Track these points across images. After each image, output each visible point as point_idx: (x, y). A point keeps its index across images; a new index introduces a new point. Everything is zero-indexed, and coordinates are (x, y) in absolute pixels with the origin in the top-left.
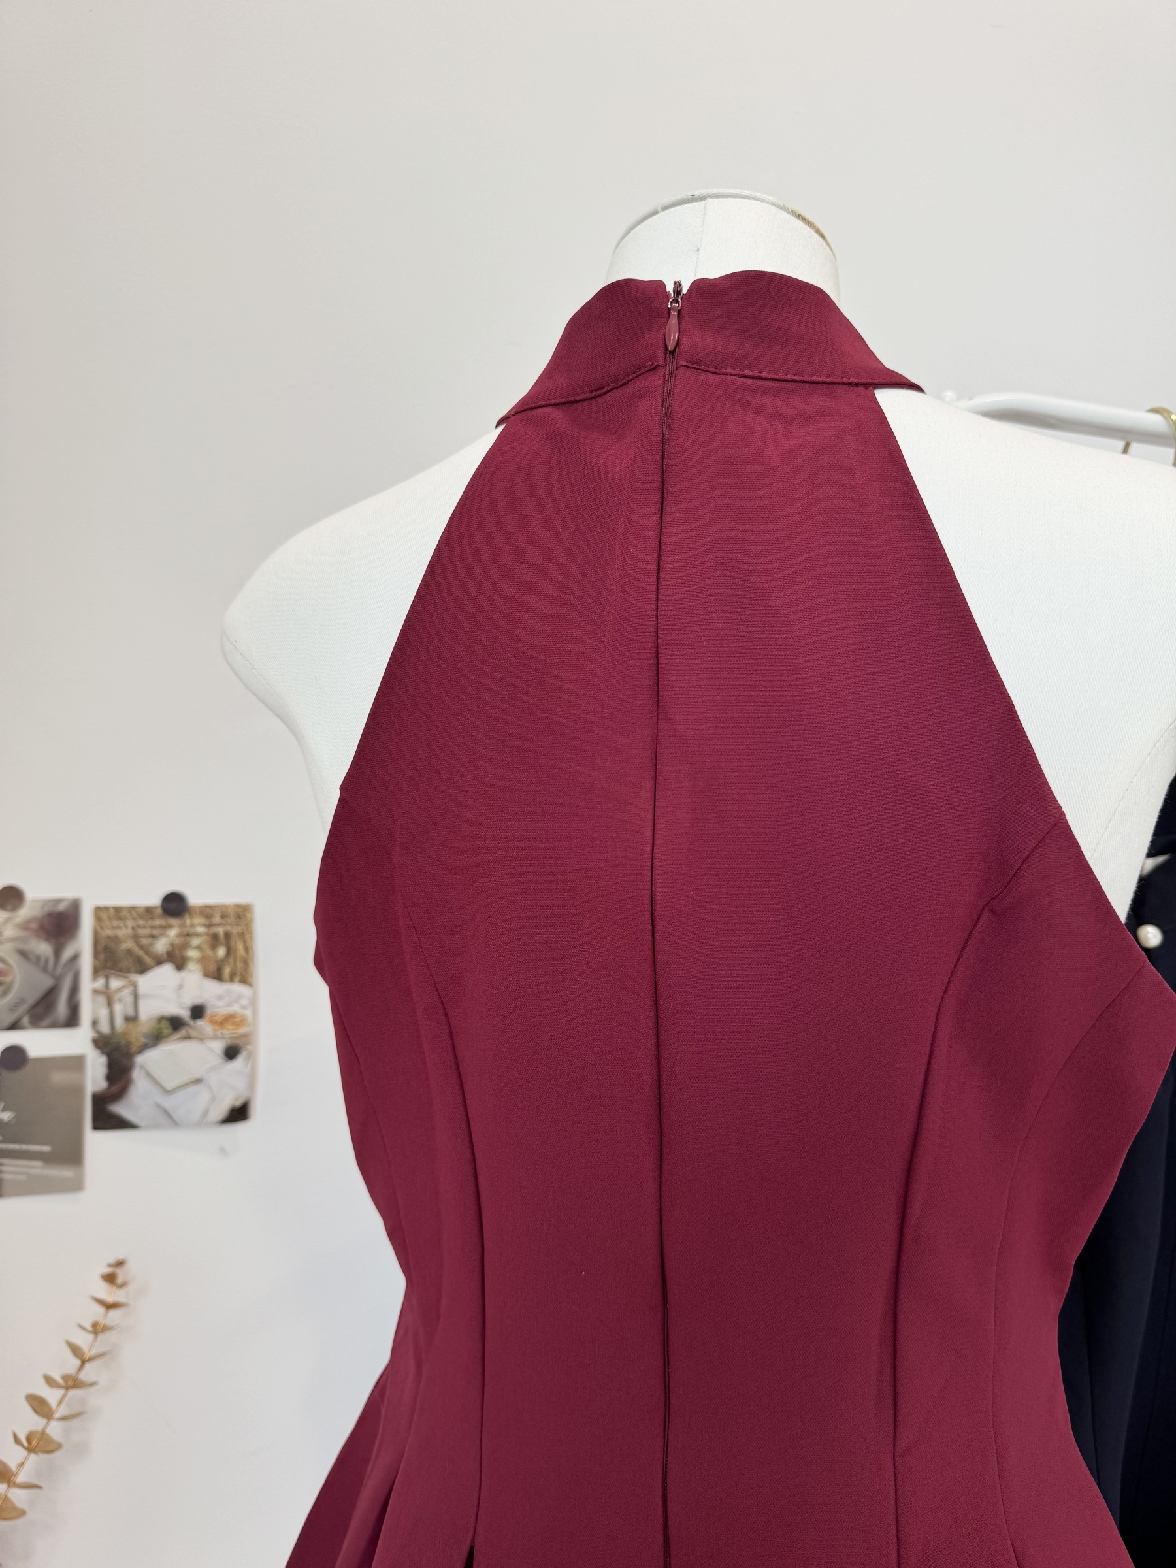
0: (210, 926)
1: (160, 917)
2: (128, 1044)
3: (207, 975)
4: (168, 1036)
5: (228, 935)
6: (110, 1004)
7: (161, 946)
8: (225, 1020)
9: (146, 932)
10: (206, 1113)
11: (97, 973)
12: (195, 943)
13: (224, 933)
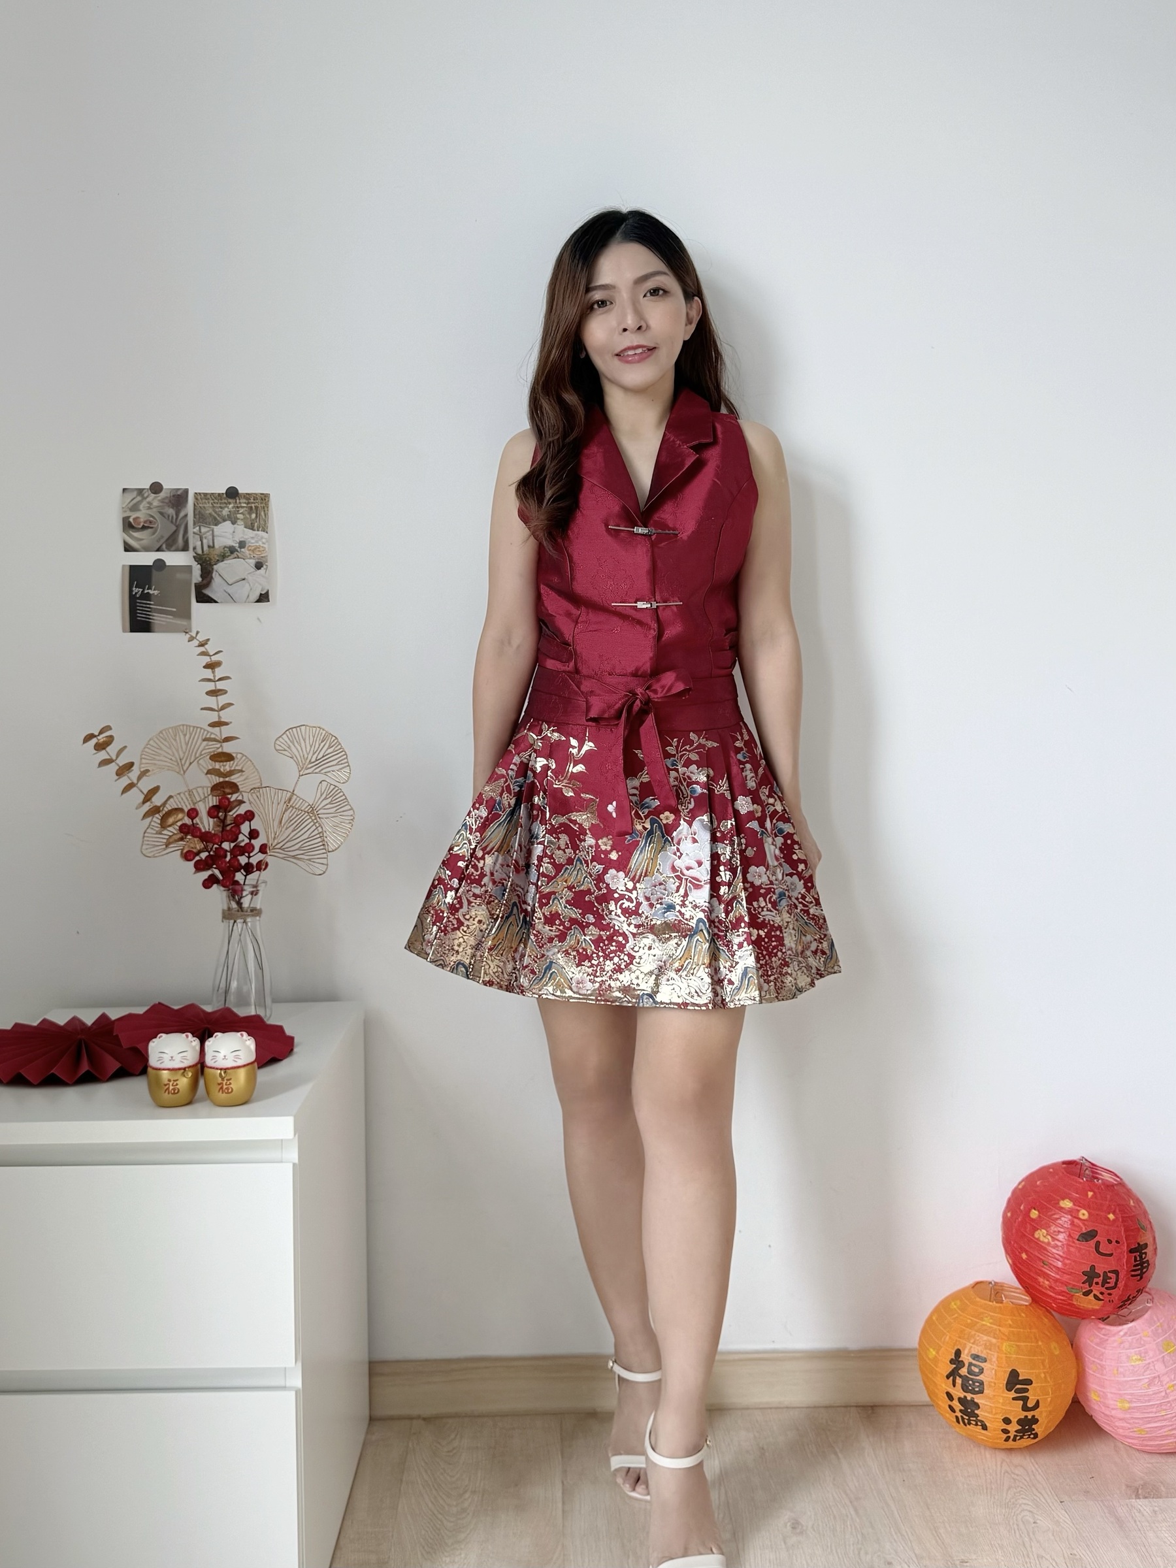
0: (248, 503)
1: (225, 499)
2: (210, 559)
3: (245, 527)
4: (228, 556)
5: (256, 508)
6: (202, 539)
7: (225, 512)
8: (255, 549)
9: (219, 505)
10: (248, 596)
11: (195, 524)
12: (241, 511)
13: (255, 506)
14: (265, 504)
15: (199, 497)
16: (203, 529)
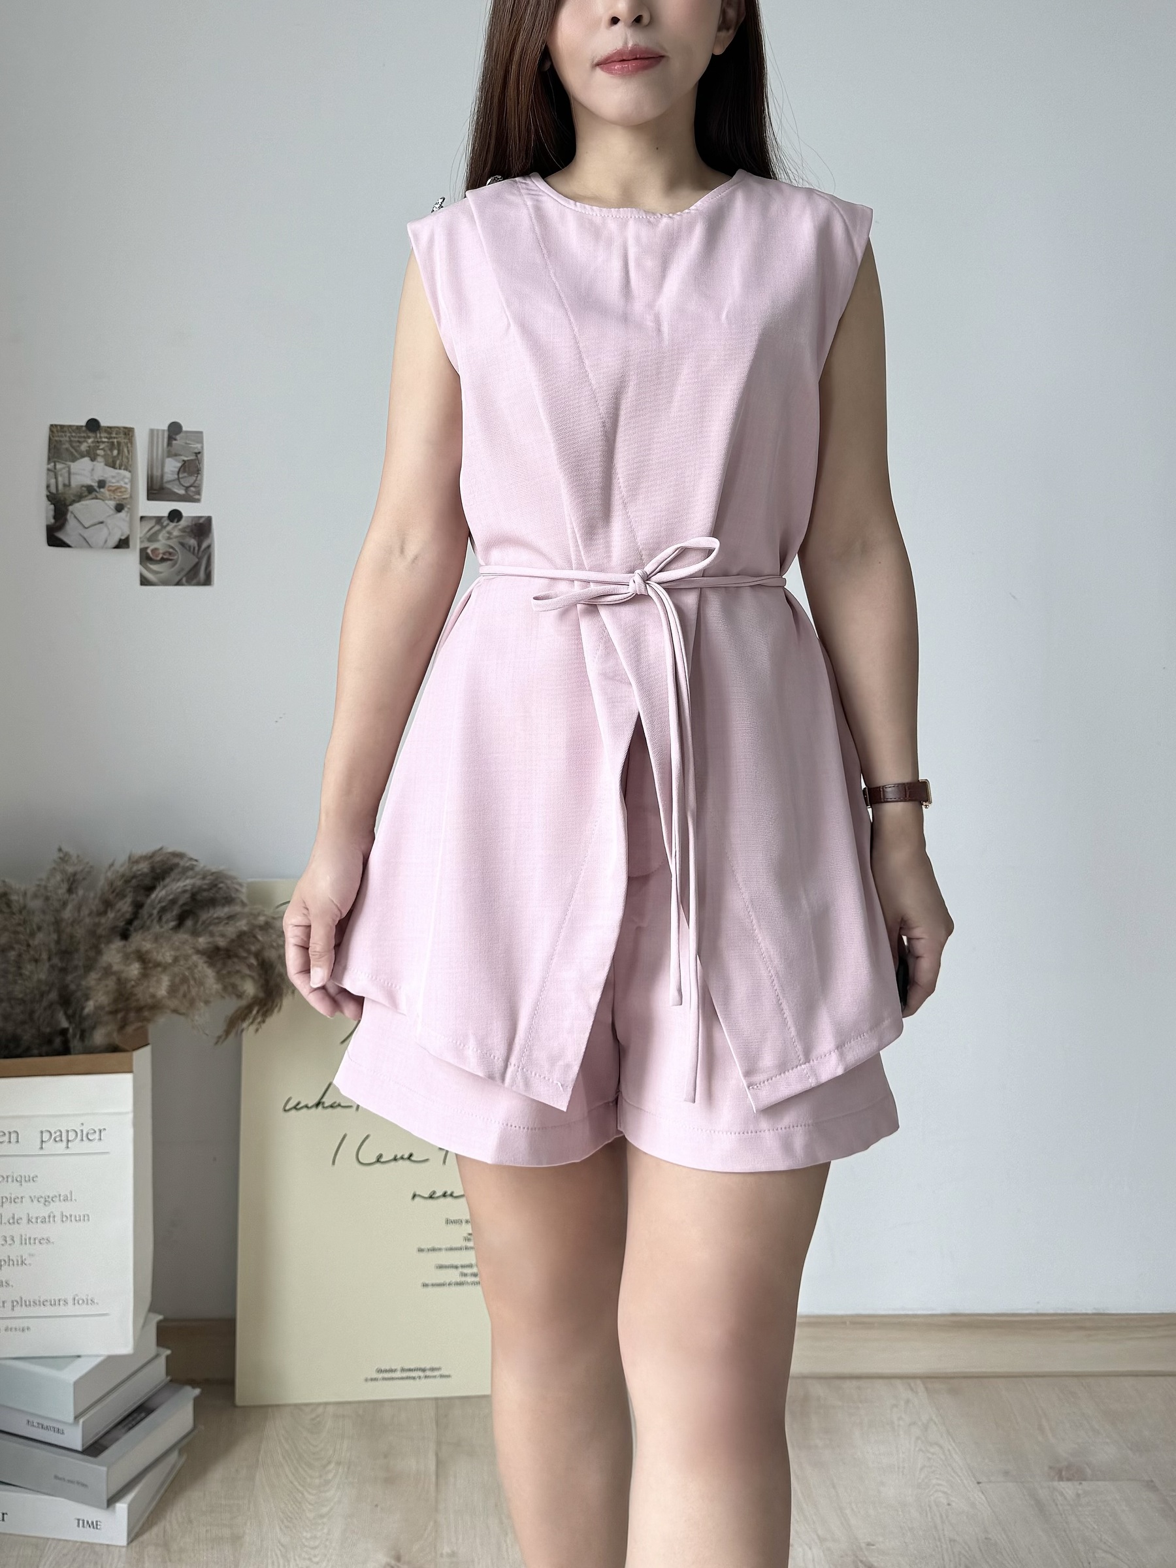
0: (110, 437)
1: (84, 432)
2: (65, 499)
3: (106, 465)
4: (86, 496)
5: (119, 443)
6: (56, 478)
7: (84, 447)
8: (116, 490)
9: (77, 439)
10: (106, 541)
11: (49, 460)
12: (101, 447)
13: (118, 442)
14: (129, 439)
15: (55, 430)
16: (59, 466)
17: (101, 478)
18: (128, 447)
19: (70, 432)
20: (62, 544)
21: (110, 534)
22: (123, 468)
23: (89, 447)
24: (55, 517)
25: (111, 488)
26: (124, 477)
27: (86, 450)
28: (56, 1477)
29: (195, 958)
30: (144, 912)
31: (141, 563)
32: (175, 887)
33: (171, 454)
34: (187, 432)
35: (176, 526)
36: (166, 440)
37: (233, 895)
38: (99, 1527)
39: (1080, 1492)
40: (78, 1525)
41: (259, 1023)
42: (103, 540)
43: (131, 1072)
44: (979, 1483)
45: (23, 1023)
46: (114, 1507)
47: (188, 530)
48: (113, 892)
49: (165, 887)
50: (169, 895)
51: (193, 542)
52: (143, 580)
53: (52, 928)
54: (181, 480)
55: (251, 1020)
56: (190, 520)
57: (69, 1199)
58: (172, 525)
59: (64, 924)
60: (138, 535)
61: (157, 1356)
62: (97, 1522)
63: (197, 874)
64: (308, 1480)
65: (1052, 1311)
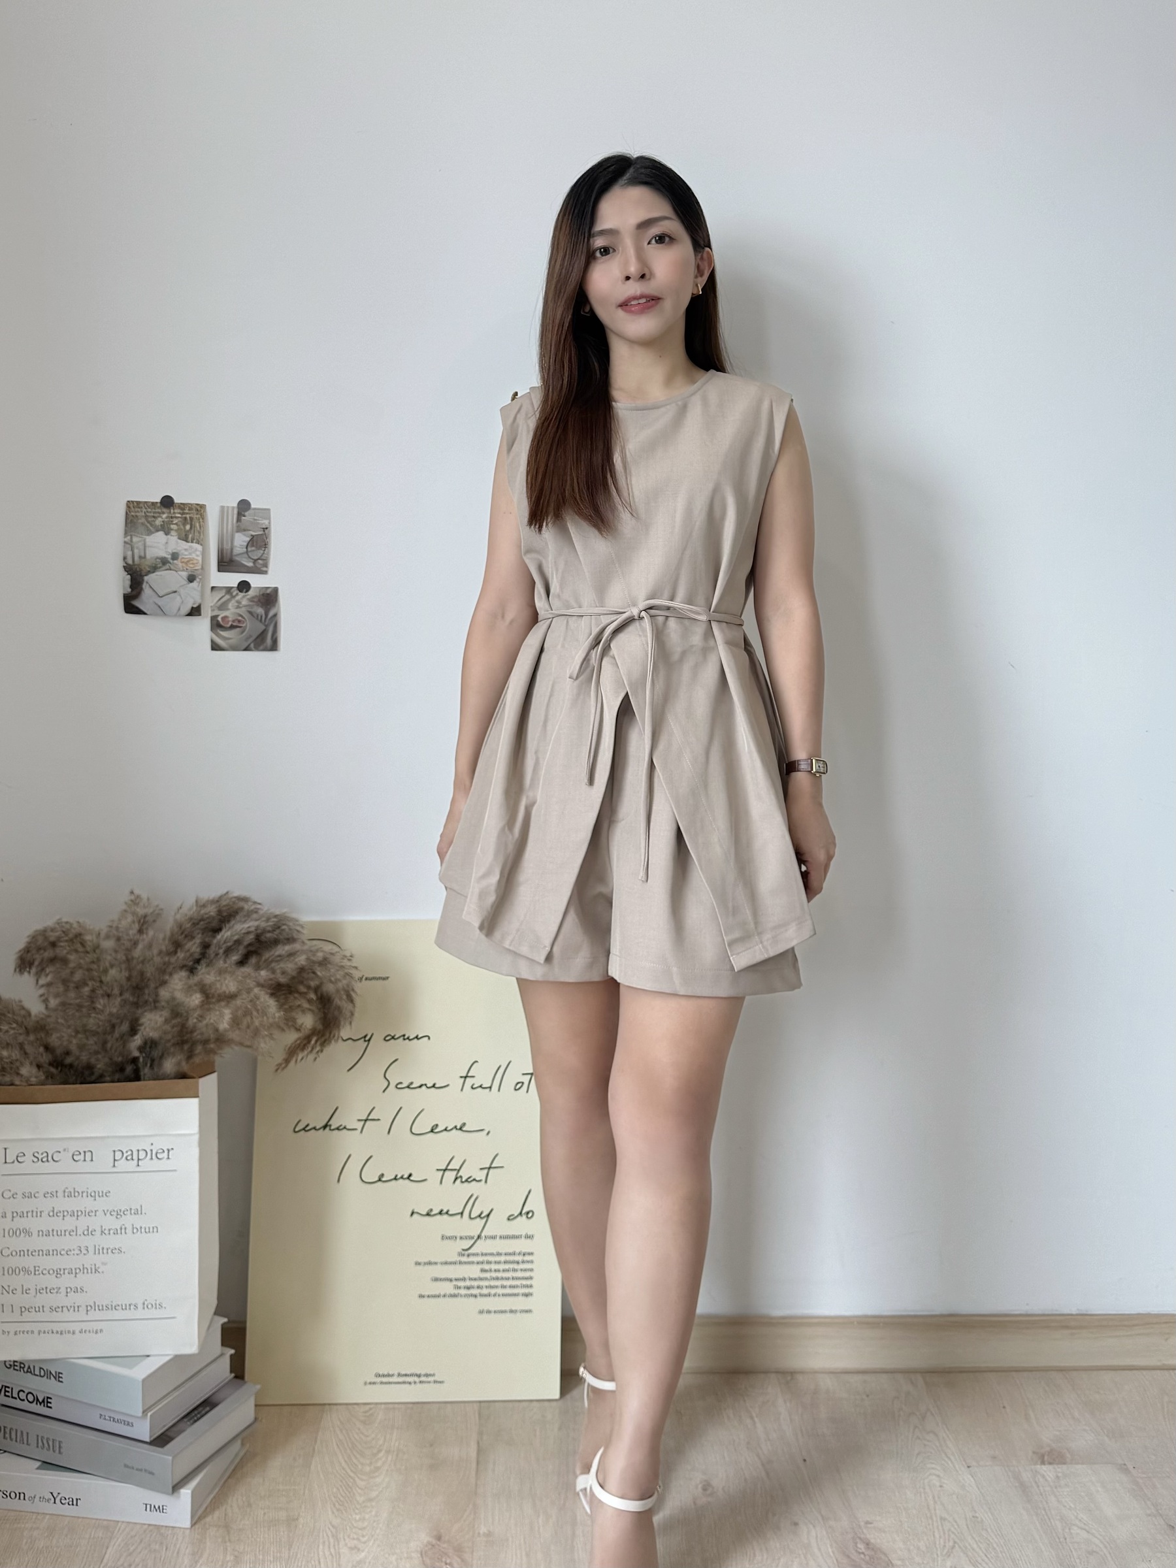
0: (183, 514)
1: (158, 508)
2: (141, 570)
3: (179, 539)
4: (160, 567)
6: (132, 550)
7: (158, 522)
8: (188, 561)
9: (152, 515)
10: (179, 609)
11: (126, 534)
12: (174, 522)
13: (190, 518)
14: (201, 515)
15: (132, 506)
16: (135, 539)
17: (174, 551)
18: (200, 522)
19: (146, 508)
20: (138, 612)
21: (183, 602)
22: (195, 541)
23: (163, 522)
24: (131, 587)
25: (183, 560)
26: (196, 550)
27: (161, 525)
28: (126, 1466)
29: (256, 990)
30: (211, 952)
31: (212, 629)
32: (237, 929)
33: (240, 529)
34: (255, 509)
35: (244, 597)
36: (235, 516)
37: (295, 937)
38: (164, 1511)
39: (1060, 1475)
40: (146, 1510)
41: (318, 1052)
42: (178, 609)
43: (198, 1097)
44: (969, 1467)
45: (97, 1053)
46: (179, 1493)
47: (256, 600)
48: (182, 933)
49: (230, 928)
50: (234, 936)
51: (260, 611)
52: (214, 646)
53: (123, 966)
54: (250, 554)
55: (310, 1049)
56: (258, 591)
57: (139, 1212)
58: (241, 595)
59: (135, 961)
60: (209, 605)
61: (222, 1355)
62: (163, 1506)
63: (262, 916)
64: (360, 1467)
65: (1040, 1312)
